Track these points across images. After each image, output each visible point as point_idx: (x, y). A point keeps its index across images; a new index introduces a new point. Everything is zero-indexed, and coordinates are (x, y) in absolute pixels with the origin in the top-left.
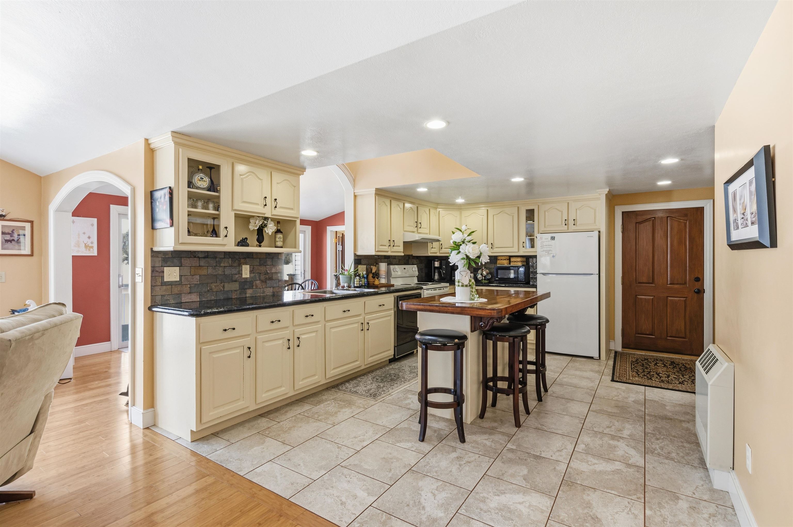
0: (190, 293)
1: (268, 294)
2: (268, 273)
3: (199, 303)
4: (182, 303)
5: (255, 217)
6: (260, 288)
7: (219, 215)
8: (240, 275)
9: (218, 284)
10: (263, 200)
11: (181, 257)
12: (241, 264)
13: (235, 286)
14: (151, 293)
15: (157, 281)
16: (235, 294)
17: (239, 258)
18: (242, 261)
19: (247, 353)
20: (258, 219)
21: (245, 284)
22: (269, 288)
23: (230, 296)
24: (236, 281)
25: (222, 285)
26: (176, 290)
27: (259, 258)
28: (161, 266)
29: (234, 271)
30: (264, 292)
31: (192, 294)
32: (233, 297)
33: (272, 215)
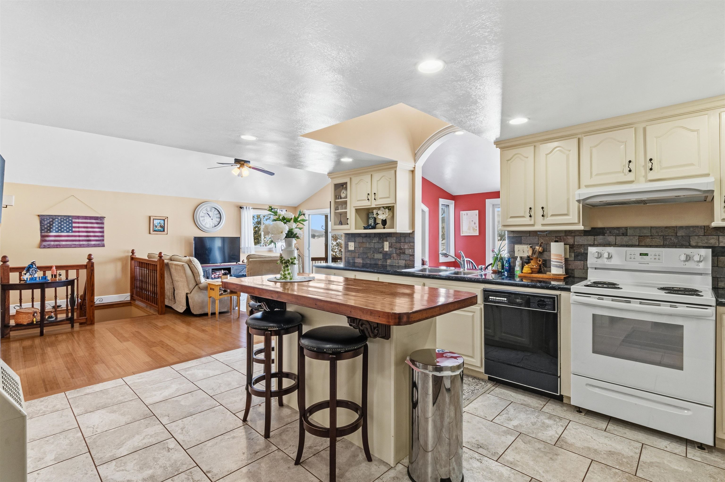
0: (358, 257)
1: (401, 265)
2: (402, 249)
3: (362, 264)
8: (383, 249)
9: (371, 254)
10: (367, 196)
11: (355, 237)
12: (383, 241)
13: (380, 256)
14: (345, 256)
16: (380, 262)
17: (383, 237)
18: (385, 239)
21: (387, 256)
23: (377, 263)
24: (381, 253)
25: (373, 254)
26: (353, 255)
27: (395, 237)
28: (347, 241)
29: (380, 246)
30: (398, 263)
32: (379, 264)
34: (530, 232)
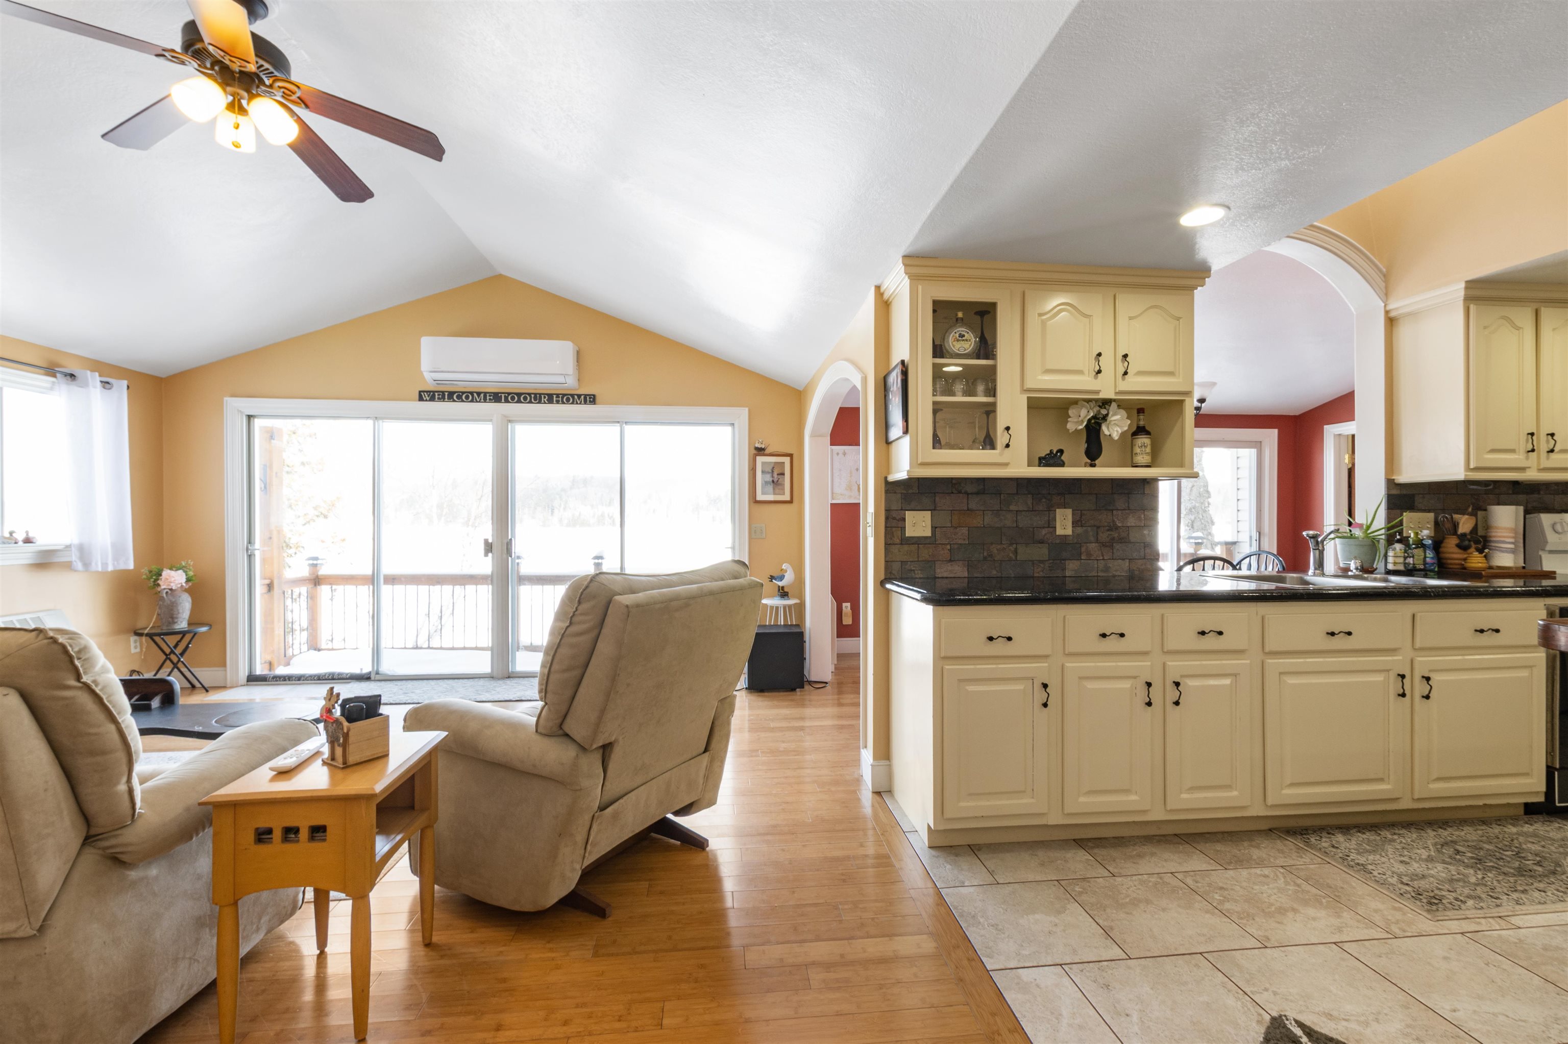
0: (951, 561)
1: (1118, 573)
2: (1117, 528)
3: (966, 580)
4: (936, 578)
5: (1080, 403)
6: (1097, 560)
7: (994, 405)
8: (1051, 530)
9: (1005, 546)
10: (1094, 361)
11: (935, 493)
12: (1052, 507)
13: (1041, 553)
14: (885, 557)
15: (893, 536)
16: (1039, 569)
17: (1049, 494)
18: (1057, 499)
19: (1041, 696)
20: (1087, 408)
21: (1063, 550)
22: (1120, 561)
23: (1029, 573)
24: (1041, 542)
25: (1012, 548)
26: (925, 553)
27: (1096, 494)
28: (900, 508)
29: (1038, 521)
30: (1107, 569)
31: (953, 563)
32: (1036, 575)
33: (1116, 393)
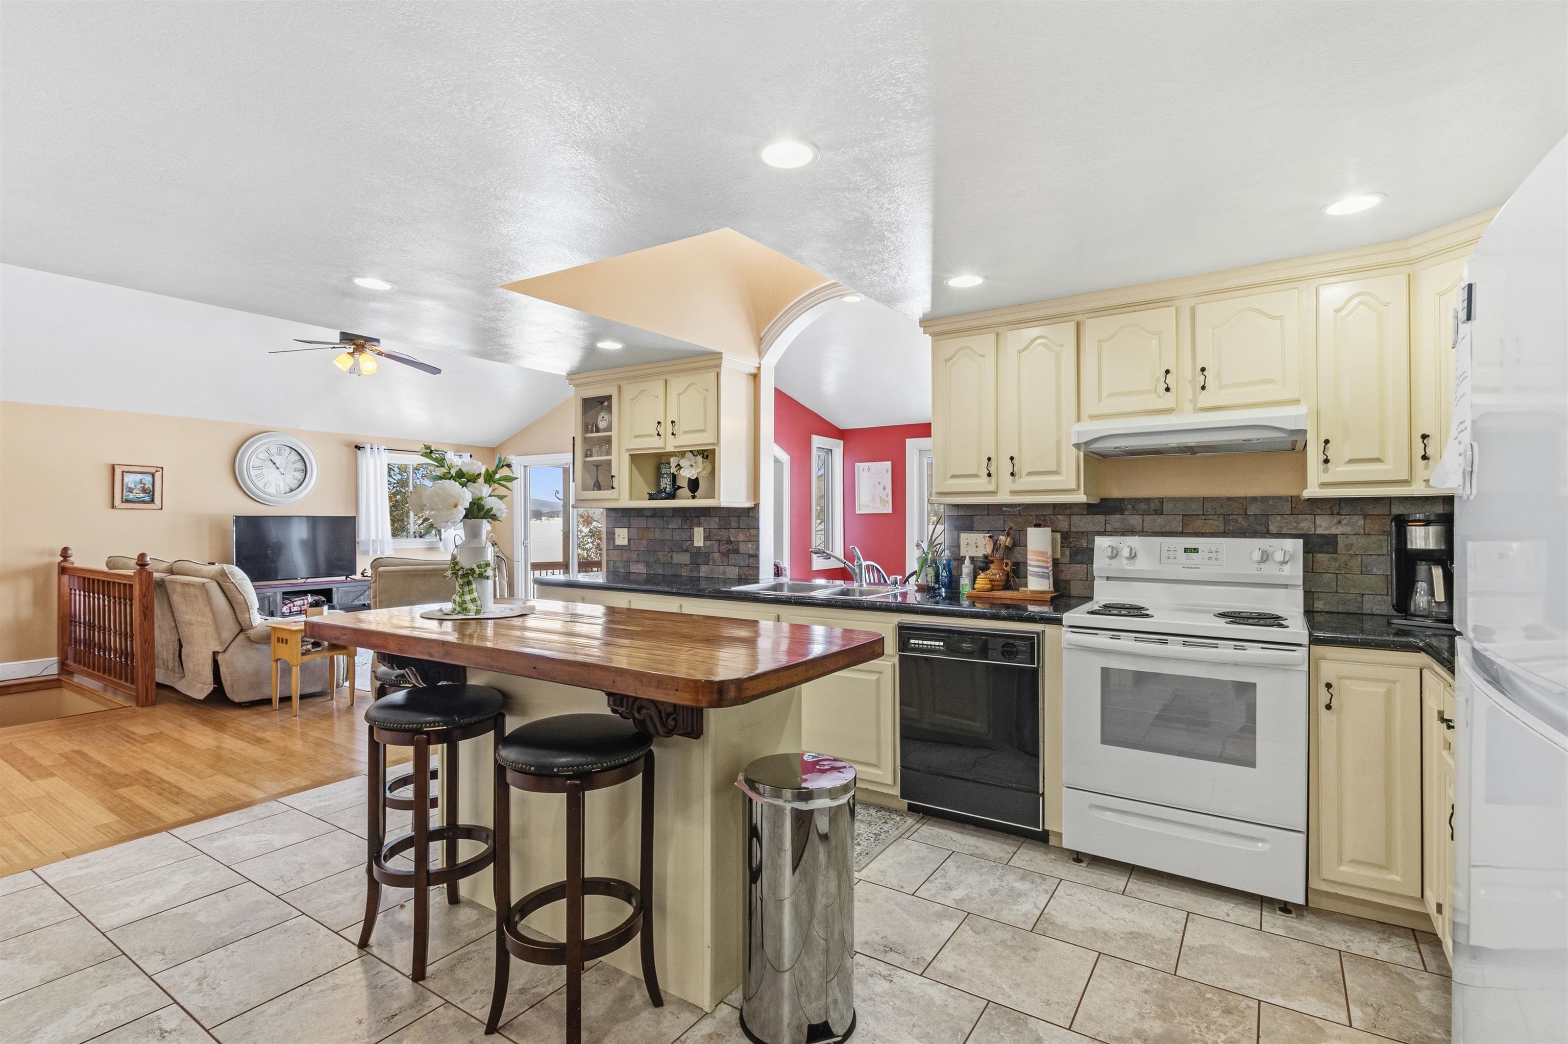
0: (638, 562)
1: (731, 577)
2: (732, 543)
3: (646, 575)
8: (692, 542)
9: (666, 553)
10: (656, 428)
11: (630, 516)
12: (692, 526)
13: (685, 558)
14: (606, 558)
16: (685, 570)
17: (691, 516)
21: (700, 558)
22: (733, 567)
23: (679, 572)
24: (686, 551)
25: (670, 555)
26: (625, 556)
27: (719, 517)
28: (613, 526)
29: (685, 536)
30: (724, 573)
32: (682, 575)
34: (988, 507)
